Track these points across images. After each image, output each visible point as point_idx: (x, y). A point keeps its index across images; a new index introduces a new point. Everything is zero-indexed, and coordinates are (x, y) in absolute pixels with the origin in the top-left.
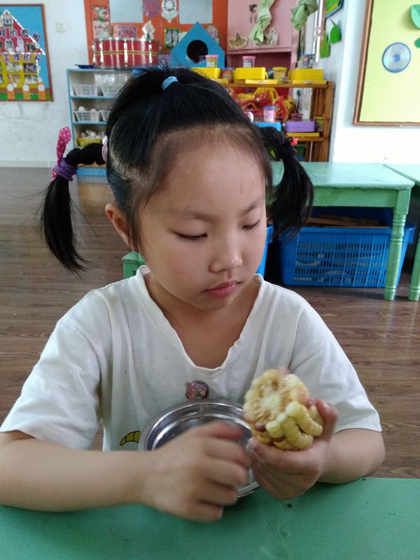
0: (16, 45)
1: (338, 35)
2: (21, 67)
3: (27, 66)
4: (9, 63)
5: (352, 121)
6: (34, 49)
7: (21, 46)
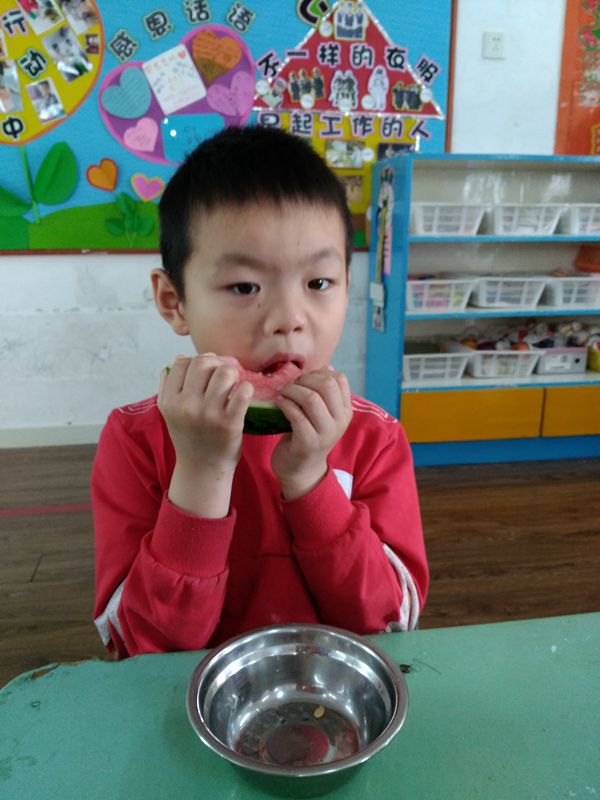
0: (364, 90)
2: (368, 156)
3: (389, 152)
4: (335, 144)
6: (415, 101)
7: (377, 95)
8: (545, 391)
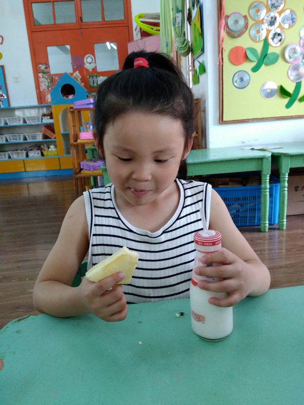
1: (203, 69)
5: (218, 121)
8: (24, 161)
